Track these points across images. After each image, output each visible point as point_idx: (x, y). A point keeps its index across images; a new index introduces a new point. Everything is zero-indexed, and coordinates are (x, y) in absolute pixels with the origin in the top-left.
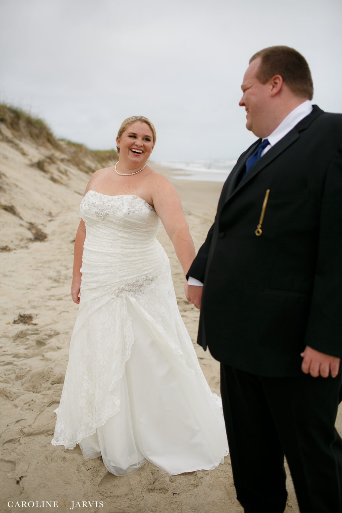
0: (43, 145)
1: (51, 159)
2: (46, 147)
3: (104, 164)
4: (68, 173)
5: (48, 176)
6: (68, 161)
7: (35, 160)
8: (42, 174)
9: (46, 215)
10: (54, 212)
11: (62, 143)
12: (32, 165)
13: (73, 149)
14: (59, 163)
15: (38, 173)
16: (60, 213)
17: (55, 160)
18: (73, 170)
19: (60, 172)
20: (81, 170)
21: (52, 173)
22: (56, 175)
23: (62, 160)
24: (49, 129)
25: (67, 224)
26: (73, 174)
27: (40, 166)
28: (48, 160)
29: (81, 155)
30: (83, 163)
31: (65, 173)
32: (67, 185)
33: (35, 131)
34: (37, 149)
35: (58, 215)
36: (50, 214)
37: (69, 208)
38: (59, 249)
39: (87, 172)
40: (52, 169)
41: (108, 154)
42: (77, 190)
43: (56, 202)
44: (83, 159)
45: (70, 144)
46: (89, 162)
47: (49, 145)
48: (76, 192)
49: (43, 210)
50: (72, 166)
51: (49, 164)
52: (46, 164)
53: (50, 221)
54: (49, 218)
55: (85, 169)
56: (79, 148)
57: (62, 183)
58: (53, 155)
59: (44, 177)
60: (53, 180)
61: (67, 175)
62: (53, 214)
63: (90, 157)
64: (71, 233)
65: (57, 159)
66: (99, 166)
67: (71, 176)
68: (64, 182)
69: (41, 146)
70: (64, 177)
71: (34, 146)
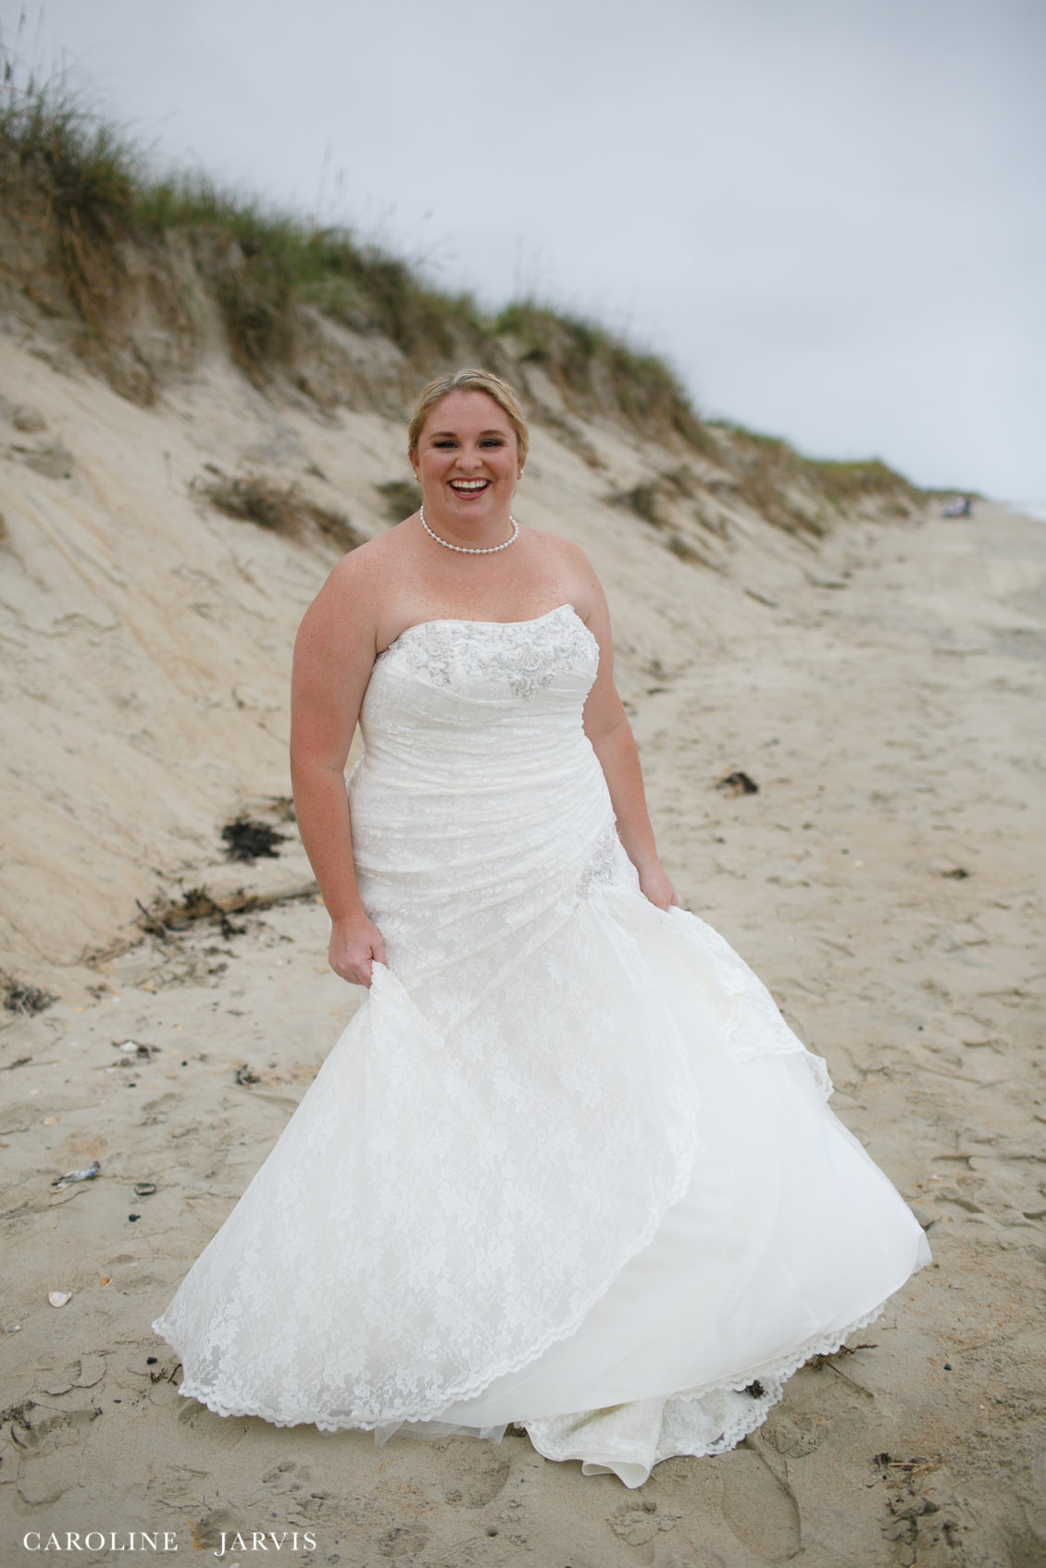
0: (658, 438)
1: (679, 484)
2: (667, 445)
3: (845, 504)
4: (730, 530)
5: (663, 536)
6: (734, 489)
7: (627, 484)
8: (646, 528)
9: (643, 670)
10: (669, 661)
11: (717, 434)
12: (615, 500)
13: (751, 454)
14: (703, 495)
15: (629, 528)
16: (691, 663)
17: (690, 485)
18: (745, 521)
19: (705, 524)
20: (771, 520)
21: (676, 528)
22: (690, 533)
23: (714, 488)
24: (681, 389)
25: (709, 709)
26: (745, 534)
27: (639, 503)
28: (669, 485)
29: (774, 471)
30: (780, 499)
31: (719, 528)
32: (720, 570)
33: (638, 393)
34: (637, 449)
35: (680, 671)
36: (656, 668)
37: (722, 650)
38: (670, 810)
39: (789, 530)
40: (679, 514)
41: (859, 474)
42: (755, 589)
43: (679, 626)
44: (780, 487)
45: (743, 437)
46: (800, 498)
47: (675, 438)
48: (750, 594)
49: (633, 651)
50: (742, 507)
51: (671, 496)
52: (660, 498)
53: (652, 692)
54: (652, 683)
55: (787, 519)
56: (771, 449)
57: (705, 563)
58: (685, 469)
59: (649, 538)
60: (680, 551)
61: (725, 537)
62: (667, 669)
63: (803, 481)
64: (721, 747)
65: (698, 481)
66: (830, 510)
67: (738, 538)
68: (713, 560)
69: (650, 439)
70: (715, 542)
71: (630, 439)
